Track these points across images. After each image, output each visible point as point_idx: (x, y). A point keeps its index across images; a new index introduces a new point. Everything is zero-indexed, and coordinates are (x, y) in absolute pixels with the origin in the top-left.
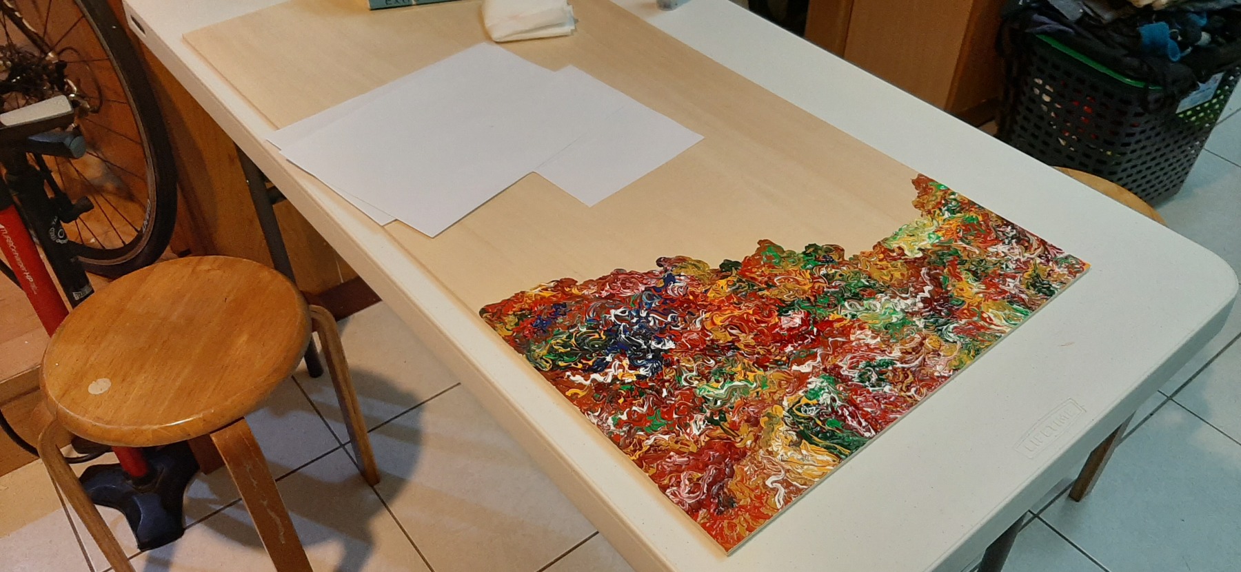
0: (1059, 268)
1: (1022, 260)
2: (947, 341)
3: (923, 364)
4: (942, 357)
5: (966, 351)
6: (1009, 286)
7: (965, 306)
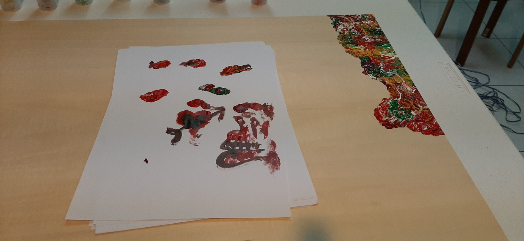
0: (367, 21)
1: (354, 26)
2: (391, 76)
3: (403, 93)
4: (402, 84)
5: (403, 75)
6: (368, 40)
7: (371, 58)
